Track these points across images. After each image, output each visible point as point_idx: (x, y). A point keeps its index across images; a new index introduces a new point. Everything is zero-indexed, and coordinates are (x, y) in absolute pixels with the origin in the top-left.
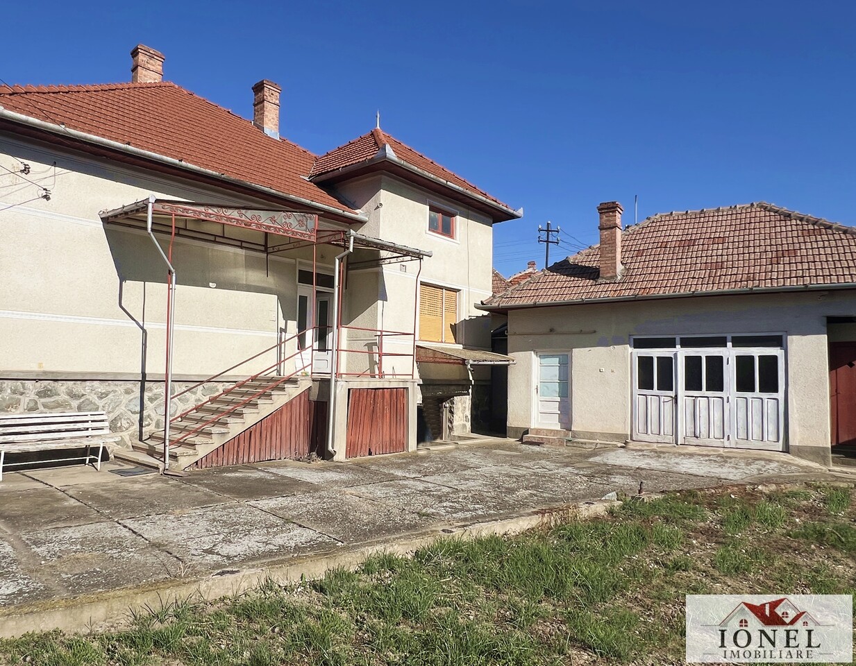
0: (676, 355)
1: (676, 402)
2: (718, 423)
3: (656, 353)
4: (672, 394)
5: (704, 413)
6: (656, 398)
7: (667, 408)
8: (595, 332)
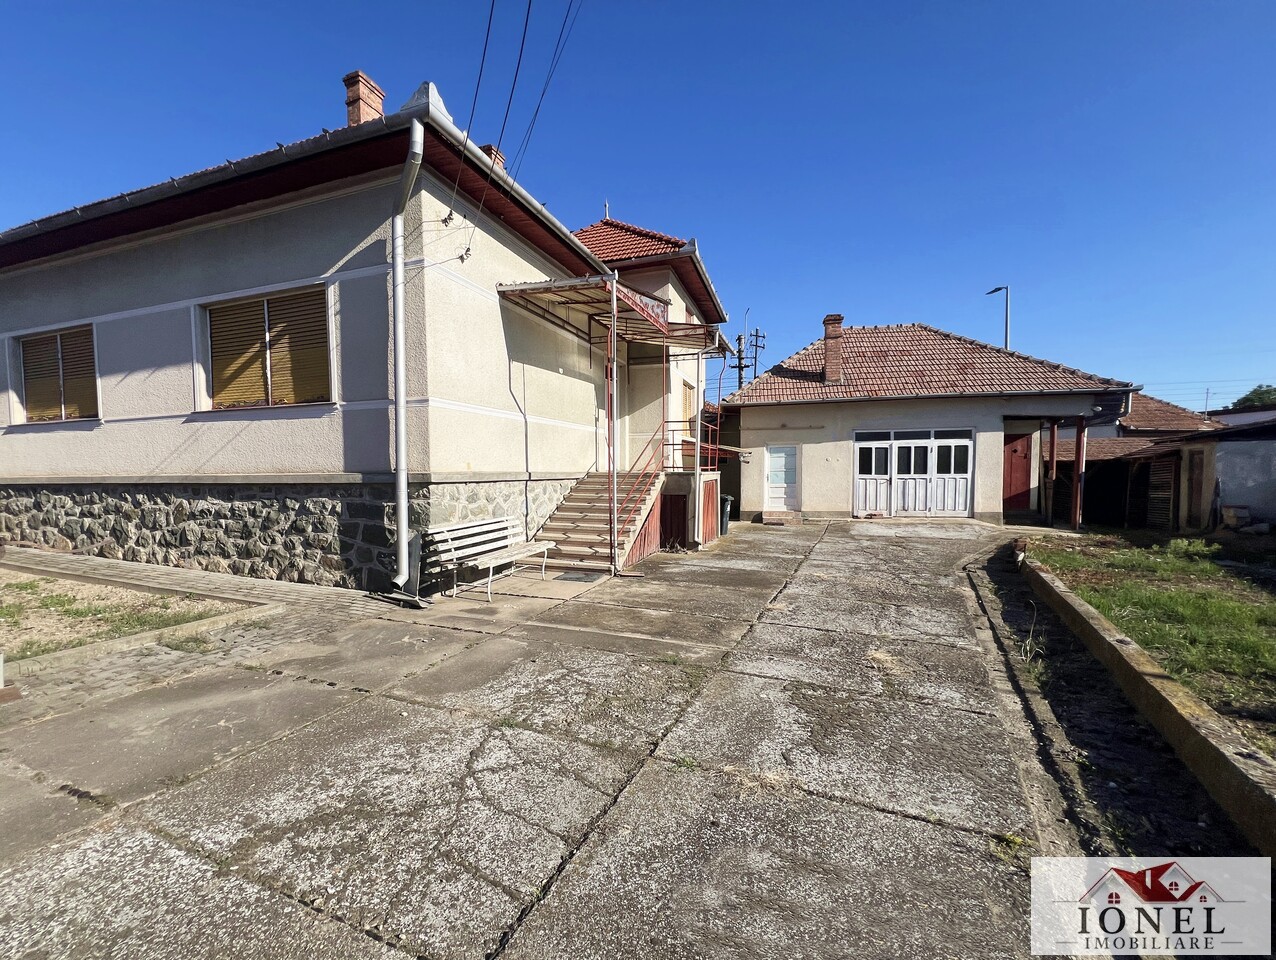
0: (891, 446)
1: (891, 484)
2: (922, 498)
3: (874, 445)
4: (887, 477)
5: (912, 491)
6: (874, 482)
7: (883, 488)
8: (823, 427)
